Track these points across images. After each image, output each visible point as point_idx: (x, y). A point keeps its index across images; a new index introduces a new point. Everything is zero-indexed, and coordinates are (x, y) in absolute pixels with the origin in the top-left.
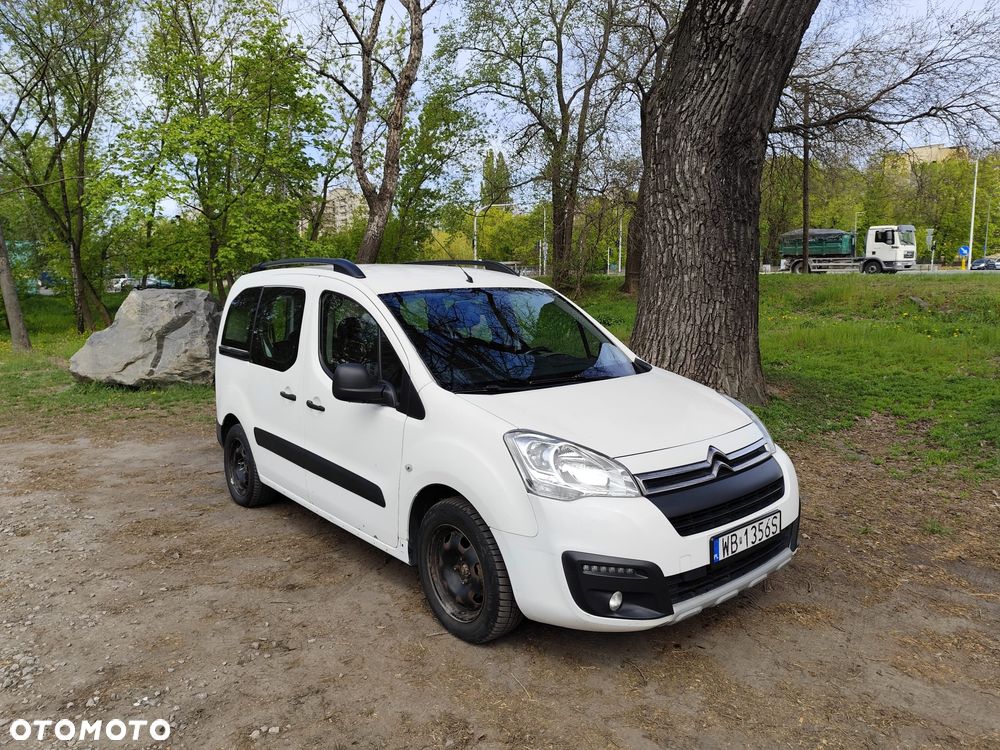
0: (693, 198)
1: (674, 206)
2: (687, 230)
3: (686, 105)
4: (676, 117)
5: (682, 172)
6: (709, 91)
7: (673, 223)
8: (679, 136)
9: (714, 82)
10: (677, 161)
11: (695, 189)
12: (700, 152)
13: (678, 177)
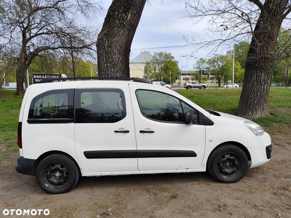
0: (119, 66)
1: (114, 68)
2: (118, 75)
3: (115, 39)
4: (112, 42)
5: (115, 58)
6: (121, 37)
7: (114, 72)
8: (113, 48)
9: (122, 35)
10: (113, 55)
11: (119, 63)
12: (119, 53)
13: (114, 59)
